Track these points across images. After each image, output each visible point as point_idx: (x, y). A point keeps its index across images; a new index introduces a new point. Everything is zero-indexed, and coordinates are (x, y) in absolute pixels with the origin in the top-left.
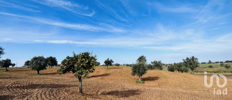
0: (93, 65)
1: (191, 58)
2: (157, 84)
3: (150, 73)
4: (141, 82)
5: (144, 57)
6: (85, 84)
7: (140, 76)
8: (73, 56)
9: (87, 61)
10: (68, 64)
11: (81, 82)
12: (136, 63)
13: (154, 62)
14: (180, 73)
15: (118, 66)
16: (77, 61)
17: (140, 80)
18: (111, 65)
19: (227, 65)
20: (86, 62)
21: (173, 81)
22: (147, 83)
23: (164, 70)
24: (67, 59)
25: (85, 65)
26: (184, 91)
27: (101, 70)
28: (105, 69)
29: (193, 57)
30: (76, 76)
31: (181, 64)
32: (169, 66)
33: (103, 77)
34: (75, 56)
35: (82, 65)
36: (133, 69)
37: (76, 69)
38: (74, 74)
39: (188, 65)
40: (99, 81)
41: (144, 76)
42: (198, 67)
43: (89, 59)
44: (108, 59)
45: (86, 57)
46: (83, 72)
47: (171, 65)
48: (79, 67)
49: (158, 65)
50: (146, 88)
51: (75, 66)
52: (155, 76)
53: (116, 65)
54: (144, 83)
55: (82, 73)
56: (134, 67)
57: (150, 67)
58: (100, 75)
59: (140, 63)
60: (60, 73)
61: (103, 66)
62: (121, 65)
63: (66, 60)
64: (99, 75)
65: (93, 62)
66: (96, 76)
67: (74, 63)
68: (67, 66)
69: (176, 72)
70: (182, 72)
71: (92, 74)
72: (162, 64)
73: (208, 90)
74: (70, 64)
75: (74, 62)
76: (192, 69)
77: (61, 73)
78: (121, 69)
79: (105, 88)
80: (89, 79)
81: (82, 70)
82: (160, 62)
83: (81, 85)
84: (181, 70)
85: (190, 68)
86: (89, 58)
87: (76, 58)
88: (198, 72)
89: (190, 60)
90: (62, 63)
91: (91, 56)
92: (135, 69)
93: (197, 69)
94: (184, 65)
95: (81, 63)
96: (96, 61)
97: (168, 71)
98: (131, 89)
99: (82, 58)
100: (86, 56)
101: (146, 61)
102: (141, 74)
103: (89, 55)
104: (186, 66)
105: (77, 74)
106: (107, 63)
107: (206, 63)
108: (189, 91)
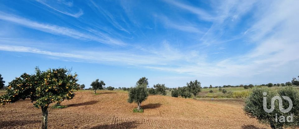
0: (70, 88)
1: (195, 82)
2: (158, 112)
3: (151, 99)
4: (139, 111)
5: (146, 79)
6: (55, 118)
7: (138, 103)
8: (36, 75)
9: (61, 82)
10: (24, 85)
11: (47, 115)
12: (135, 87)
13: (157, 85)
14: (184, 98)
15: (112, 90)
16: (42, 81)
17: (138, 108)
18: (101, 88)
19: (224, 90)
20: (58, 84)
21: (176, 108)
22: (147, 112)
23: (168, 95)
24: (22, 79)
25: (56, 89)
26: (186, 119)
27: (85, 96)
28: (91, 95)
29: (196, 81)
30: (37, 106)
31: (185, 89)
32: (173, 90)
33: (88, 106)
34: (38, 73)
35: (50, 88)
36: (131, 95)
37: (37, 95)
38: (34, 102)
39: (192, 90)
40: (79, 113)
41: (144, 103)
42: (200, 92)
43: (64, 79)
44: (98, 80)
45: (60, 76)
46: (52, 99)
47: (175, 89)
48: (45, 92)
49: (161, 90)
50: (145, 118)
51: (38, 89)
52: (157, 103)
53: (109, 89)
54: (143, 112)
55: (49, 101)
56: (132, 92)
57: (152, 92)
58: (83, 103)
59: (140, 87)
60: (4, 101)
61: (89, 89)
62: (116, 88)
63: (19, 79)
64: (81, 102)
65: (71, 83)
66: (76, 104)
67: (34, 86)
68: (20, 90)
69: (180, 98)
70: (186, 98)
71: (70, 102)
72: (165, 88)
73: (207, 116)
74: (27, 86)
75: (36, 84)
76: (195, 94)
77: (8, 102)
78: (115, 95)
79: (89, 121)
80: (63, 110)
81: (49, 96)
82: (163, 86)
83: (46, 119)
84: (185, 96)
85: (193, 93)
86: (64, 77)
87: (40, 77)
88: (200, 97)
89: (193, 84)
90: (11, 85)
91: (68, 76)
92: (133, 94)
93: (200, 93)
94: (188, 89)
95: (48, 84)
96: (76, 83)
97: (171, 97)
98: (125, 122)
99: (51, 77)
100: (59, 74)
101: (147, 84)
102: (140, 101)
103: (66, 74)
104: (190, 91)
105: (40, 103)
106: (95, 86)
107: (208, 88)
108: (191, 119)
